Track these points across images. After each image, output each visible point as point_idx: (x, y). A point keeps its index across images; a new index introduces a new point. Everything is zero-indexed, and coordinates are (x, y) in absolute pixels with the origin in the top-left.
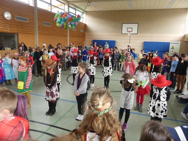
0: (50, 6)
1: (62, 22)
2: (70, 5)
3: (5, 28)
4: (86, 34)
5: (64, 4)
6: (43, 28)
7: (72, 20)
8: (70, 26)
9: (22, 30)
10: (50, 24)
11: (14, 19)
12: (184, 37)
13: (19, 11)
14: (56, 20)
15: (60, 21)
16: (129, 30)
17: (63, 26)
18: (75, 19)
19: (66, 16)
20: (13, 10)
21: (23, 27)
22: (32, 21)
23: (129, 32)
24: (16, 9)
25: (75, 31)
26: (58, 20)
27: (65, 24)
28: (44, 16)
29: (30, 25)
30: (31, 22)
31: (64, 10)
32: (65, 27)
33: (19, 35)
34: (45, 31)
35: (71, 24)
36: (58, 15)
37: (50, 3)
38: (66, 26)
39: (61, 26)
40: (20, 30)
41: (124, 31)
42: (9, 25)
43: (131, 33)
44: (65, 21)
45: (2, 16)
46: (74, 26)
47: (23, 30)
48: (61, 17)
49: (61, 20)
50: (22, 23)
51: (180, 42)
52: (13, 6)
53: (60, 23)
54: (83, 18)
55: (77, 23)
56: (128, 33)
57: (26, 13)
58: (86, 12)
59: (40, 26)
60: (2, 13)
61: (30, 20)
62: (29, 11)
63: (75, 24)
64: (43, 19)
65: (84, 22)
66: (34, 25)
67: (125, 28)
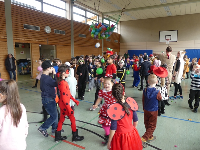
0: (85, 18)
1: (97, 33)
2: (104, 16)
3: (45, 41)
4: (121, 44)
5: (98, 15)
6: (78, 40)
7: (107, 30)
8: (104, 36)
9: (59, 42)
10: (85, 36)
11: (53, 32)
13: (58, 25)
14: (91, 31)
15: (94, 31)
16: (167, 38)
17: (97, 36)
18: (109, 29)
19: (101, 26)
20: (52, 24)
21: (61, 39)
22: (69, 33)
23: (168, 40)
24: (55, 23)
25: (110, 42)
26: (93, 31)
27: (99, 35)
28: (80, 29)
29: (67, 37)
30: (67, 34)
31: (98, 22)
32: (99, 38)
33: (57, 47)
34: (80, 43)
35: (105, 34)
36: (93, 27)
37: (85, 15)
38: (100, 36)
39: (96, 36)
40: (58, 42)
41: (162, 39)
42: (49, 38)
43: (170, 41)
44: (99, 31)
45: (43, 31)
46: (108, 36)
47: (61, 42)
48: (95, 28)
49: (96, 31)
50: (59, 36)
52: (53, 21)
53: (94, 33)
54: (117, 28)
55: (111, 33)
56: (166, 41)
57: (63, 26)
58: (120, 22)
59: (76, 38)
60: (43, 27)
61: (67, 33)
62: (66, 24)
63: (109, 34)
64: (78, 31)
65: (119, 33)
66: (70, 37)
67: (163, 36)
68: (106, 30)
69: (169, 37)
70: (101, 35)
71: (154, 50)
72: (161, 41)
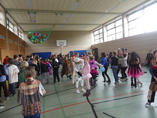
6: (10, 44)
9: (2, 46)
12: (92, 46)
15: (34, 38)
19: (38, 35)
21: (2, 43)
23: (62, 45)
25: (21, 47)
27: (38, 40)
29: (5, 42)
31: (14, 30)
33: (1, 50)
34: (11, 47)
35: (42, 40)
39: (36, 41)
41: (58, 45)
43: (63, 46)
44: (38, 38)
46: (44, 42)
48: (34, 35)
50: (2, 40)
51: (91, 49)
56: (61, 46)
57: (3, 32)
58: (24, 31)
63: (45, 40)
64: (9, 37)
65: (23, 39)
67: (58, 43)
68: (43, 37)
69: (62, 44)
70: (40, 41)
71: (52, 52)
72: (57, 46)
